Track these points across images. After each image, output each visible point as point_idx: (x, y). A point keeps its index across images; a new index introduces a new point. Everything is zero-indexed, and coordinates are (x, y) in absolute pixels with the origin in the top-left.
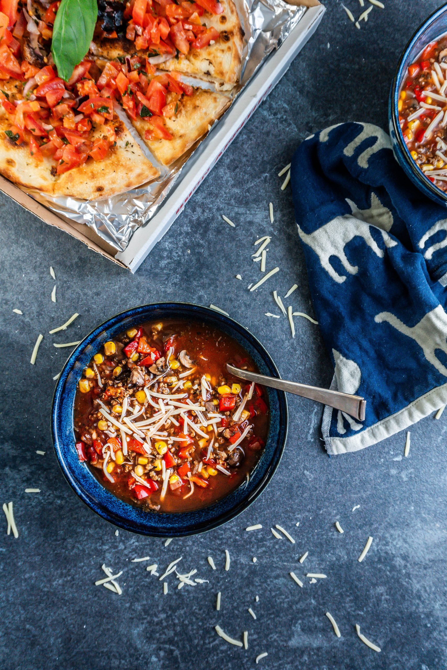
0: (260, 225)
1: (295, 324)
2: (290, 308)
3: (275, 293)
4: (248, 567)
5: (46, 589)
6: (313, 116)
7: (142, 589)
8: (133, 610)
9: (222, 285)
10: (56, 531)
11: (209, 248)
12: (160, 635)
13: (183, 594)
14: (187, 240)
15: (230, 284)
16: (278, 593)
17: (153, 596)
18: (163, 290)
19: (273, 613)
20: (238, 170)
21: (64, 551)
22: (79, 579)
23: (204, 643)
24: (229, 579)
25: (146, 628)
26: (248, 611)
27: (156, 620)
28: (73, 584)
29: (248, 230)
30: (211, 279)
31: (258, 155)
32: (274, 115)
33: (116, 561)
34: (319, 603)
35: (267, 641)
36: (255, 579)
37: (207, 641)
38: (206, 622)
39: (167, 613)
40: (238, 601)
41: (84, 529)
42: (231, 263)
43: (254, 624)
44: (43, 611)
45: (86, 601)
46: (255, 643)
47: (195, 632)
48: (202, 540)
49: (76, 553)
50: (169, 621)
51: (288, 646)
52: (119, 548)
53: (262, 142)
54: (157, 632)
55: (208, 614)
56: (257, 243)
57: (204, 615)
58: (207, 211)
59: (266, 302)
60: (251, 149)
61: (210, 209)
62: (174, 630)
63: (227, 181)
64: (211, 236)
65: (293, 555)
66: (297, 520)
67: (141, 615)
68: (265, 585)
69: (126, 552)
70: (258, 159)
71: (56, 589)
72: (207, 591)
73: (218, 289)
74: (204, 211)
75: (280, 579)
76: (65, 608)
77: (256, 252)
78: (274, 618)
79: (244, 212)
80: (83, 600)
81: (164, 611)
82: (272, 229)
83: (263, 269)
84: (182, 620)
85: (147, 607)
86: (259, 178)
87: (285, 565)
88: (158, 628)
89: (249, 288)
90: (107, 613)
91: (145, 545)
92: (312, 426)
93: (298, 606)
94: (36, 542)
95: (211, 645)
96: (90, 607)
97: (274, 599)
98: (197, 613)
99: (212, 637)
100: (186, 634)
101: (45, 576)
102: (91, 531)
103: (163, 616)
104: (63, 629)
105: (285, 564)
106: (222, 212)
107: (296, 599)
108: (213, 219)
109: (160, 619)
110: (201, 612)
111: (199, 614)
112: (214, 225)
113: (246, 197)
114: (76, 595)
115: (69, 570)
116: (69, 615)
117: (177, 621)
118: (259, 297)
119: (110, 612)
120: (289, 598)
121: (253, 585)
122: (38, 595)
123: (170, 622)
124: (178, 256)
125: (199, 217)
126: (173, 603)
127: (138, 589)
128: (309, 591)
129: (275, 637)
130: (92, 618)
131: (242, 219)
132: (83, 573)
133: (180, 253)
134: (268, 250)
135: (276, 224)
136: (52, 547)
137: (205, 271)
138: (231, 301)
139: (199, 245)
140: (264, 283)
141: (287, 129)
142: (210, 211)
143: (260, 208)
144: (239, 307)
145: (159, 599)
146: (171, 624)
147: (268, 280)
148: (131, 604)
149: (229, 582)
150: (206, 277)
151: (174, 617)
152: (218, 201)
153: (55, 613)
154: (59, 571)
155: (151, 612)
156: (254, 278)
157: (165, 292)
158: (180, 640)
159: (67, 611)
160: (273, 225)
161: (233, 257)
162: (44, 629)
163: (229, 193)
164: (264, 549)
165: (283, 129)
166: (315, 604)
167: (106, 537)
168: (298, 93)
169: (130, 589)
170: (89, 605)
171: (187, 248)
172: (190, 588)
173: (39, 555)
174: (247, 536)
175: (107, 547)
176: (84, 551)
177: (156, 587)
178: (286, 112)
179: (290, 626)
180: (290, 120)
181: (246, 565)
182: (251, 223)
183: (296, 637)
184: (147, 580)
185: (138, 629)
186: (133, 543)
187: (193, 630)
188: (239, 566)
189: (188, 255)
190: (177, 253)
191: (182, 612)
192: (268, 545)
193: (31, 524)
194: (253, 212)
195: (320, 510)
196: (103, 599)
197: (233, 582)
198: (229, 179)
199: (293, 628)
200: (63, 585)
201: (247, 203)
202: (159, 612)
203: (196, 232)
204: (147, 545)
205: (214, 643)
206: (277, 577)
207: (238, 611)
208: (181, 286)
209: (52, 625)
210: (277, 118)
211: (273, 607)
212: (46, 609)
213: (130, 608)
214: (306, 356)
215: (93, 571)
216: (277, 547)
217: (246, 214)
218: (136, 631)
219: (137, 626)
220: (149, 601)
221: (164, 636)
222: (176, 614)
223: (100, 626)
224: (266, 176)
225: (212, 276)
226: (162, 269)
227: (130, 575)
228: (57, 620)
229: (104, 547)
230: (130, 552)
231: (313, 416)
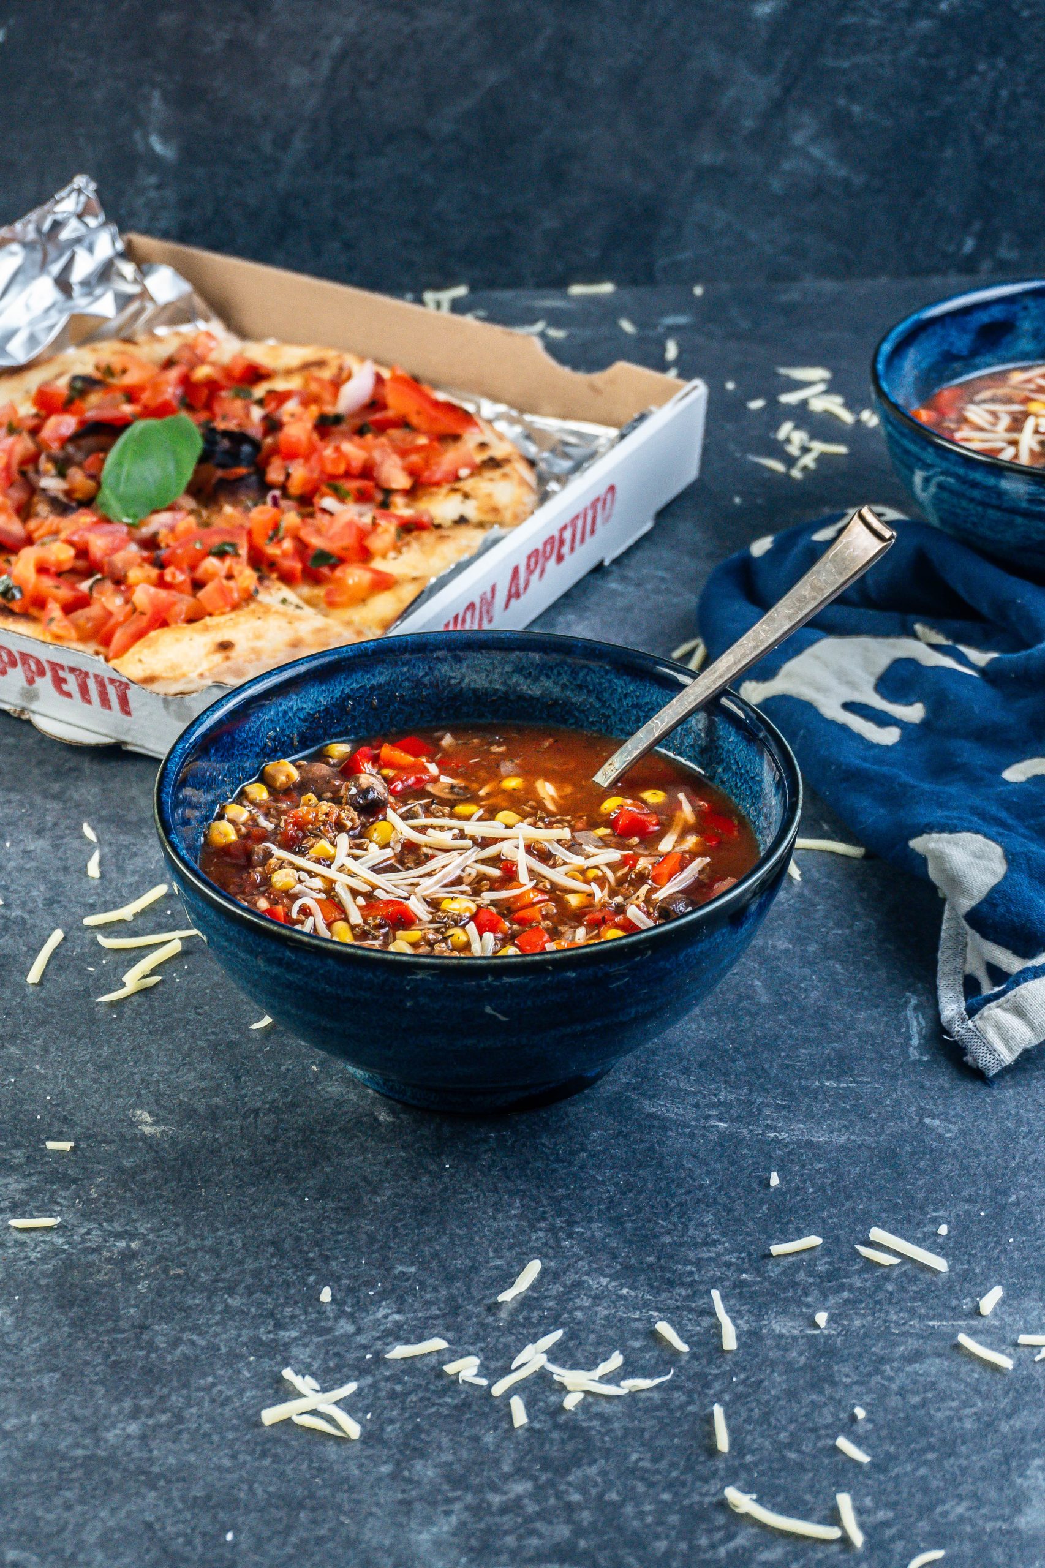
4: (801, 1341)
5: (80, 1452)
7: (433, 1425)
8: (409, 1481)
10: (115, 1310)
12: (520, 1538)
13: (585, 1424)
16: (929, 1395)
17: (476, 1439)
19: (931, 1448)
21: (142, 1353)
22: (200, 1416)
23: (693, 1548)
24: (743, 1376)
25: (463, 1524)
26: (836, 1450)
27: (496, 1499)
28: (180, 1432)
33: (331, 1364)
35: (934, 1523)
36: (836, 1368)
37: (704, 1541)
38: (684, 1491)
39: (535, 1479)
40: (792, 1427)
41: (209, 1299)
43: (869, 1482)
44: (68, 1507)
45: (228, 1470)
46: (889, 1533)
47: (649, 1519)
48: (624, 1291)
49: (185, 1356)
50: (547, 1501)
51: (1017, 1531)
52: (337, 1333)
54: (506, 1533)
55: (689, 1468)
57: (674, 1474)
62: (569, 1521)
65: (954, 1302)
66: (937, 1222)
67: (439, 1491)
68: (877, 1379)
69: (361, 1339)
71: (115, 1448)
72: (671, 1411)
75: (928, 1361)
76: (153, 1494)
78: (939, 1461)
80: (219, 1468)
81: (520, 1472)
84: (594, 1492)
85: (458, 1468)
87: (928, 1326)
88: (508, 1522)
90: (312, 1496)
91: (428, 1318)
92: (915, 1034)
93: (1017, 1422)
94: (44, 1340)
95: (722, 1552)
96: (245, 1487)
97: (922, 1412)
98: (646, 1471)
99: (719, 1529)
100: (620, 1529)
101: (75, 1419)
102: (235, 1302)
103: (520, 1487)
104: (148, 1551)
105: (931, 1323)
107: (1004, 1403)
109: (512, 1496)
110: (663, 1465)
111: (657, 1472)
114: (192, 1458)
115: (163, 1399)
116: (168, 1511)
117: (576, 1497)
119: (321, 1493)
120: (974, 1405)
121: (834, 1384)
122: (52, 1467)
123: (552, 1501)
126: (553, 1451)
127: (417, 1427)
129: (960, 1510)
130: (253, 1515)
132: (213, 1401)
136: (99, 1348)
145: (498, 1446)
146: (556, 1508)
148: (398, 1464)
149: (743, 1382)
151: (563, 1487)
153: (113, 1511)
154: (127, 1404)
155: (475, 1481)
158: (601, 1548)
159: (161, 1503)
162: (73, 1556)
164: (845, 1295)
167: (288, 1311)
169: (389, 1428)
170: (241, 1480)
172: (606, 1408)
173: (54, 1369)
174: (778, 1270)
175: (294, 1334)
176: (215, 1348)
177: (485, 1415)
179: (1005, 1476)
181: (795, 1339)
183: (1034, 1502)
184: (448, 1400)
185: (435, 1529)
186: (386, 1317)
187: (640, 1516)
188: (770, 1342)
191: (592, 1471)
192: (858, 1284)
193: (25, 1303)
195: (1005, 1193)
196: (290, 1461)
197: (761, 1382)
199: (1019, 1481)
200: (143, 1437)
202: (506, 1478)
204: (436, 1318)
205: (732, 1545)
206: (917, 1356)
207: (801, 1452)
209: (103, 1543)
211: (924, 1432)
212: (82, 1502)
213: (394, 1476)
215: (248, 1394)
216: (890, 1287)
218: (425, 1536)
219: (429, 1521)
220: (464, 1454)
221: (534, 1541)
222: (571, 1478)
223: (289, 1529)
227: (383, 1394)
228: (122, 1529)
229: (282, 1333)
230: (378, 1338)
231: (910, 1013)
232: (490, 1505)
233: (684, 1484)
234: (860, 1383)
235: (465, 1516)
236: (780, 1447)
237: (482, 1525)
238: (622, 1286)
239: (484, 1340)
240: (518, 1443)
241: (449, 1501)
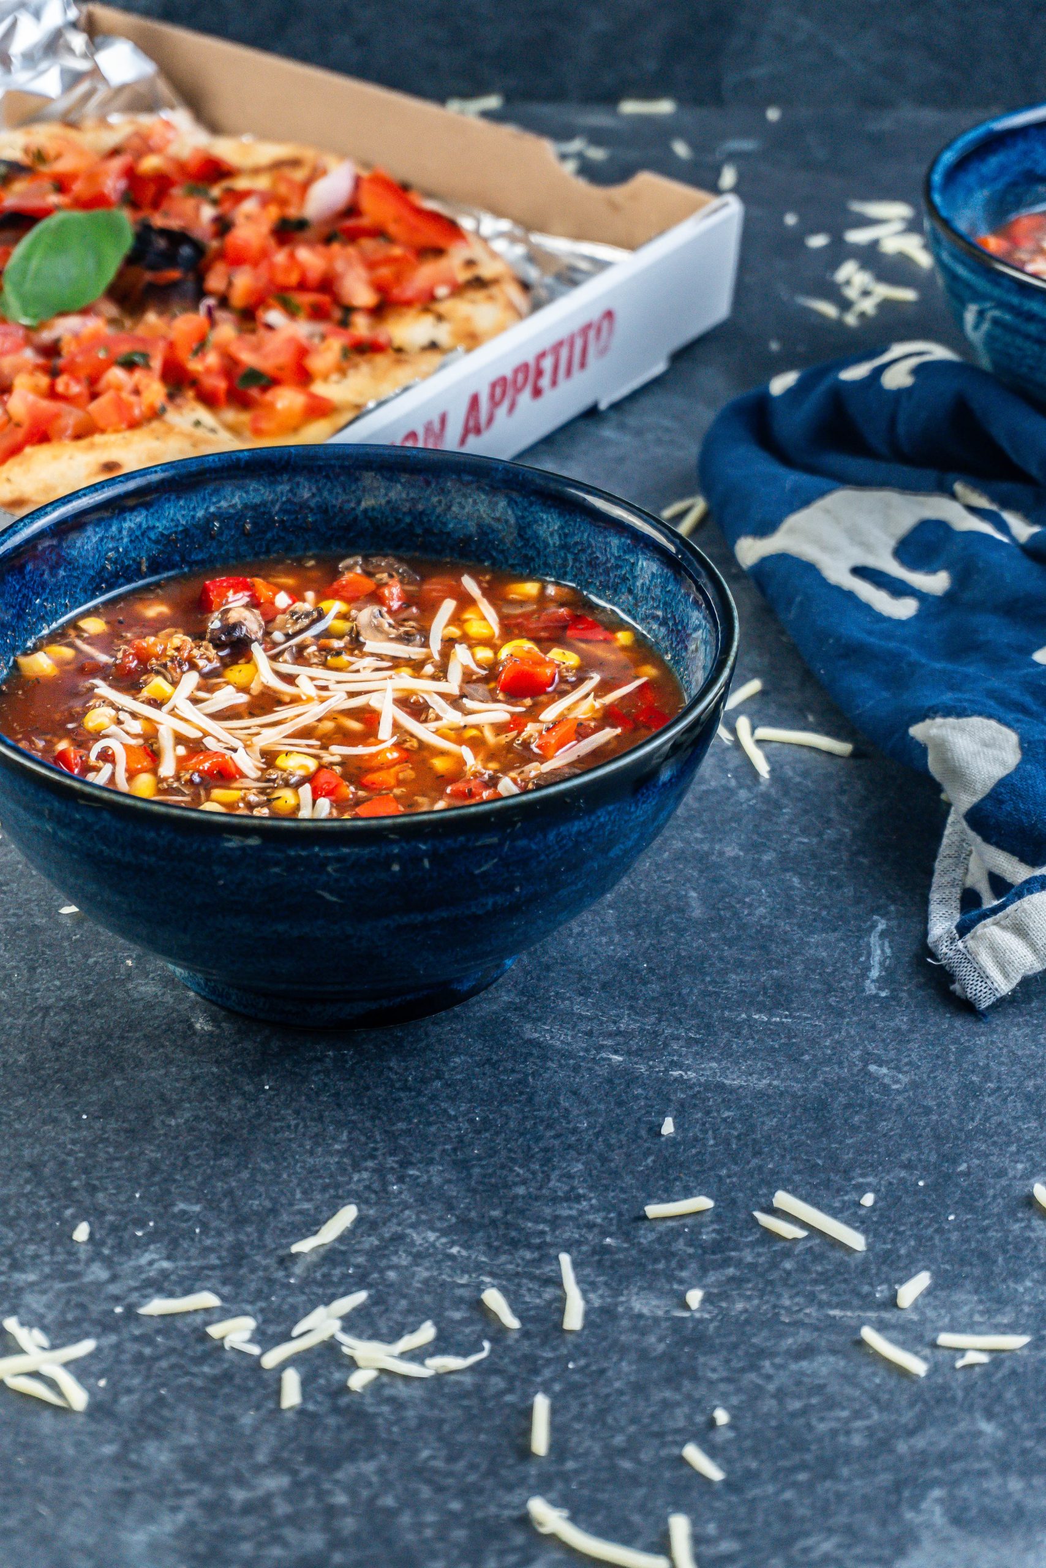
4: (664, 1324)
7: (181, 1399)
8: (135, 1466)
12: (260, 1545)
13: (371, 1410)
16: (814, 1401)
17: (231, 1419)
19: (803, 1466)
24: (582, 1362)
25: (191, 1524)
26: (682, 1462)
27: (239, 1495)
33: (70, 1317)
34: (1015, 1432)
36: (702, 1359)
38: (480, 1500)
39: (294, 1473)
40: (632, 1429)
47: (428, 1533)
48: (455, 1250)
50: (304, 1501)
52: (86, 1280)
54: (244, 1538)
55: (492, 1472)
57: (472, 1478)
62: (327, 1528)
65: (866, 1289)
66: (862, 1189)
67: (169, 1481)
68: (752, 1376)
69: (114, 1289)
72: (483, 1400)
75: (820, 1359)
78: (810, 1486)
81: (278, 1464)
84: (365, 1493)
85: (201, 1455)
87: (828, 1316)
88: (248, 1524)
90: (9, 1478)
91: (203, 1268)
92: (874, 962)
93: (920, 1442)
97: (801, 1421)
98: (436, 1471)
99: (514, 1550)
100: (388, 1542)
103: (274, 1483)
105: (832, 1312)
107: (908, 1417)
109: (260, 1492)
110: (460, 1466)
111: (451, 1474)
117: (341, 1499)
119: (20, 1475)
120: (869, 1416)
121: (695, 1378)
123: (310, 1502)
126: (324, 1439)
127: (161, 1401)
128: (960, 1394)
129: (827, 1546)
145: (256, 1429)
146: (313, 1511)
148: (126, 1445)
149: (580, 1370)
151: (327, 1486)
155: (219, 1471)
164: (731, 1271)
166: (1000, 1434)
167: (31, 1249)
169: (124, 1400)
172: (402, 1391)
174: (651, 1236)
175: (32, 1277)
177: (248, 1391)
179: (893, 1508)
181: (656, 1320)
183: (926, 1545)
184: (206, 1369)
185: (153, 1528)
186: (151, 1263)
187: (419, 1526)
188: (625, 1323)
191: (369, 1468)
192: (750, 1260)
195: (955, 1162)
197: (602, 1372)
199: (909, 1515)
202: (259, 1469)
204: (212, 1268)
206: (807, 1352)
207: (638, 1461)
211: (800, 1445)
213: (118, 1459)
216: (788, 1265)
218: (140, 1537)
219: (149, 1517)
220: (212, 1437)
221: (277, 1551)
222: (339, 1475)
227: (125, 1357)
229: (17, 1276)
230: (136, 1289)
231: (874, 939)
232: (230, 1501)
233: (480, 1491)
234: (728, 1380)
235: (197, 1514)
236: (612, 1452)
237: (215, 1527)
238: (453, 1243)
239: (267, 1298)
240: (282, 1428)
241: (179, 1494)
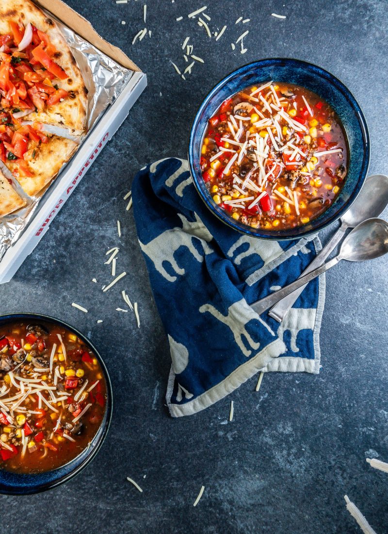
0: (110, 238)
1: (140, 316)
2: (136, 304)
3: (123, 292)
4: (105, 511)
6: (150, 151)
7: (22, 530)
9: (82, 287)
11: (70, 258)
14: (53, 252)
15: (88, 286)
16: (130, 531)
18: (34, 292)
20: (91, 195)
29: (101, 243)
30: (72, 283)
31: (107, 183)
32: (119, 151)
36: (111, 521)
42: (88, 269)
48: (69, 490)
53: (110, 173)
56: (108, 253)
58: (68, 229)
59: (116, 300)
60: (102, 178)
61: (71, 227)
63: (83, 205)
64: (71, 249)
65: (142, 501)
66: (144, 473)
68: (119, 525)
70: (108, 186)
72: (73, 531)
73: (78, 290)
74: (65, 229)
75: (131, 521)
77: (108, 260)
79: (97, 228)
82: (120, 242)
83: (114, 274)
86: (109, 201)
89: (103, 289)
92: (155, 398)
105: (135, 508)
106: (80, 229)
108: (73, 234)
112: (74, 240)
113: (99, 217)
118: (111, 296)
124: (47, 265)
125: (62, 234)
128: (154, 530)
131: (96, 234)
133: (47, 263)
134: (117, 258)
135: (123, 237)
137: (67, 276)
138: (89, 299)
139: (62, 256)
140: (115, 284)
141: (130, 162)
142: (70, 228)
143: (110, 225)
144: (96, 304)
147: (118, 282)
150: (69, 281)
152: (77, 220)
156: (107, 281)
157: (36, 294)
160: (120, 239)
161: (90, 265)
163: (85, 213)
164: (118, 497)
165: (127, 162)
168: (138, 133)
169: (12, 530)
171: (53, 259)
174: (104, 486)
177: (33, 528)
178: (128, 148)
180: (132, 154)
181: (104, 510)
182: (103, 237)
184: (26, 522)
188: (98, 511)
189: (54, 264)
190: (45, 263)
192: (122, 493)
194: (105, 228)
195: (162, 465)
197: (93, 524)
198: (85, 203)
201: (100, 222)
203: (59, 246)
206: (129, 519)
208: (49, 289)
210: (122, 154)
214: (150, 341)
216: (129, 495)
217: (99, 230)
224: (115, 200)
225: (73, 280)
226: (34, 276)
227: (12, 519)
230: (12, 500)
231: (156, 390)
238: (68, 488)
239: (35, 503)
